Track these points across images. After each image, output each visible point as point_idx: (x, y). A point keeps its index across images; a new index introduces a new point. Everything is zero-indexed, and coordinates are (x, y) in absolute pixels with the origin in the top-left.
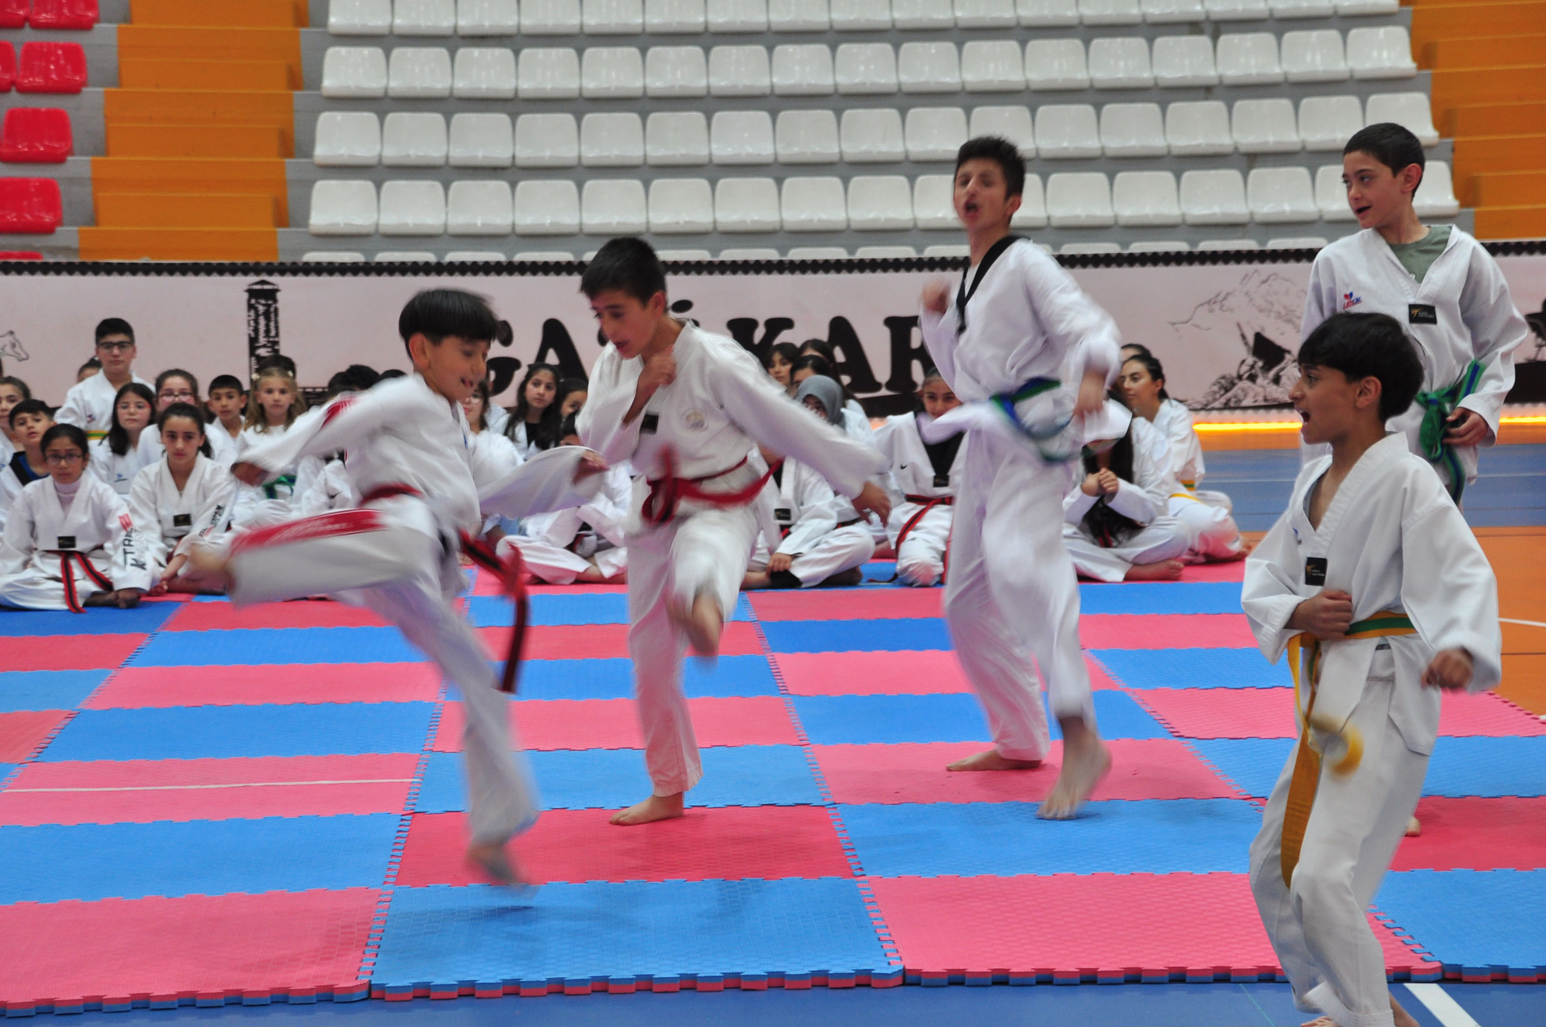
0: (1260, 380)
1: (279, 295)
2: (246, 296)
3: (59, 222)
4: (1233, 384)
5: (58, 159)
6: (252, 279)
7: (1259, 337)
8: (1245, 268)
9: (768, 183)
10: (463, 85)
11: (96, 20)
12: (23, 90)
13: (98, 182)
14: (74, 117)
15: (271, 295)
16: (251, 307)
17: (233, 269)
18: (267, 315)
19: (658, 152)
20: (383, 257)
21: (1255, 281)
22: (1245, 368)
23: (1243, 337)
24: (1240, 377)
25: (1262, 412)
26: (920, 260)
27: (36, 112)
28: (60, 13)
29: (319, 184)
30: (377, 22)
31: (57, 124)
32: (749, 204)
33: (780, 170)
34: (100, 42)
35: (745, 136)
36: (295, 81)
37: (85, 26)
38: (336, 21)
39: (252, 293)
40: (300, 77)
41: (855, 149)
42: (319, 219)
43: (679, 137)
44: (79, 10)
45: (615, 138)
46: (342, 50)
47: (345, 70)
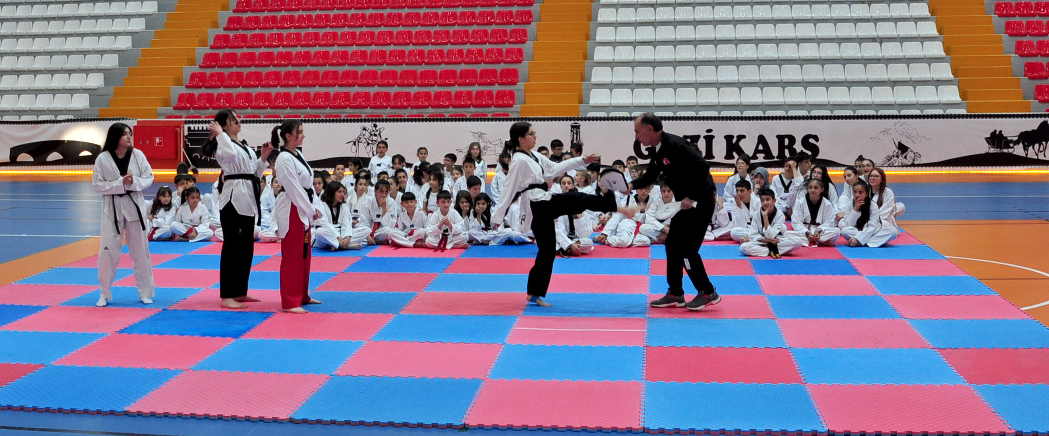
0: (900, 157)
1: (580, 127)
2: (570, 127)
3: (514, 104)
4: (891, 158)
5: (514, 83)
6: (572, 122)
7: (900, 143)
8: (895, 120)
9: (736, 89)
10: (638, 58)
11: (527, 40)
12: (505, 63)
13: (526, 91)
14: (519, 70)
15: (578, 127)
16: (572, 131)
17: (567, 119)
18: (577, 133)
19: (700, 79)
20: (613, 114)
21: (899, 124)
22: (895, 153)
23: (895, 143)
24: (893, 156)
25: (901, 168)
27: (509, 69)
28: (517, 39)
29: (593, 90)
30: (612, 38)
31: (514, 73)
32: (730, 96)
33: (740, 85)
34: (528, 47)
35: (728, 74)
36: (585, 57)
37: (524, 42)
38: (599, 38)
39: (572, 127)
40: (587, 56)
41: (765, 78)
42: (593, 102)
43: (707, 74)
44: (521, 37)
45: (686, 74)
46: (601, 47)
47: (601, 54)
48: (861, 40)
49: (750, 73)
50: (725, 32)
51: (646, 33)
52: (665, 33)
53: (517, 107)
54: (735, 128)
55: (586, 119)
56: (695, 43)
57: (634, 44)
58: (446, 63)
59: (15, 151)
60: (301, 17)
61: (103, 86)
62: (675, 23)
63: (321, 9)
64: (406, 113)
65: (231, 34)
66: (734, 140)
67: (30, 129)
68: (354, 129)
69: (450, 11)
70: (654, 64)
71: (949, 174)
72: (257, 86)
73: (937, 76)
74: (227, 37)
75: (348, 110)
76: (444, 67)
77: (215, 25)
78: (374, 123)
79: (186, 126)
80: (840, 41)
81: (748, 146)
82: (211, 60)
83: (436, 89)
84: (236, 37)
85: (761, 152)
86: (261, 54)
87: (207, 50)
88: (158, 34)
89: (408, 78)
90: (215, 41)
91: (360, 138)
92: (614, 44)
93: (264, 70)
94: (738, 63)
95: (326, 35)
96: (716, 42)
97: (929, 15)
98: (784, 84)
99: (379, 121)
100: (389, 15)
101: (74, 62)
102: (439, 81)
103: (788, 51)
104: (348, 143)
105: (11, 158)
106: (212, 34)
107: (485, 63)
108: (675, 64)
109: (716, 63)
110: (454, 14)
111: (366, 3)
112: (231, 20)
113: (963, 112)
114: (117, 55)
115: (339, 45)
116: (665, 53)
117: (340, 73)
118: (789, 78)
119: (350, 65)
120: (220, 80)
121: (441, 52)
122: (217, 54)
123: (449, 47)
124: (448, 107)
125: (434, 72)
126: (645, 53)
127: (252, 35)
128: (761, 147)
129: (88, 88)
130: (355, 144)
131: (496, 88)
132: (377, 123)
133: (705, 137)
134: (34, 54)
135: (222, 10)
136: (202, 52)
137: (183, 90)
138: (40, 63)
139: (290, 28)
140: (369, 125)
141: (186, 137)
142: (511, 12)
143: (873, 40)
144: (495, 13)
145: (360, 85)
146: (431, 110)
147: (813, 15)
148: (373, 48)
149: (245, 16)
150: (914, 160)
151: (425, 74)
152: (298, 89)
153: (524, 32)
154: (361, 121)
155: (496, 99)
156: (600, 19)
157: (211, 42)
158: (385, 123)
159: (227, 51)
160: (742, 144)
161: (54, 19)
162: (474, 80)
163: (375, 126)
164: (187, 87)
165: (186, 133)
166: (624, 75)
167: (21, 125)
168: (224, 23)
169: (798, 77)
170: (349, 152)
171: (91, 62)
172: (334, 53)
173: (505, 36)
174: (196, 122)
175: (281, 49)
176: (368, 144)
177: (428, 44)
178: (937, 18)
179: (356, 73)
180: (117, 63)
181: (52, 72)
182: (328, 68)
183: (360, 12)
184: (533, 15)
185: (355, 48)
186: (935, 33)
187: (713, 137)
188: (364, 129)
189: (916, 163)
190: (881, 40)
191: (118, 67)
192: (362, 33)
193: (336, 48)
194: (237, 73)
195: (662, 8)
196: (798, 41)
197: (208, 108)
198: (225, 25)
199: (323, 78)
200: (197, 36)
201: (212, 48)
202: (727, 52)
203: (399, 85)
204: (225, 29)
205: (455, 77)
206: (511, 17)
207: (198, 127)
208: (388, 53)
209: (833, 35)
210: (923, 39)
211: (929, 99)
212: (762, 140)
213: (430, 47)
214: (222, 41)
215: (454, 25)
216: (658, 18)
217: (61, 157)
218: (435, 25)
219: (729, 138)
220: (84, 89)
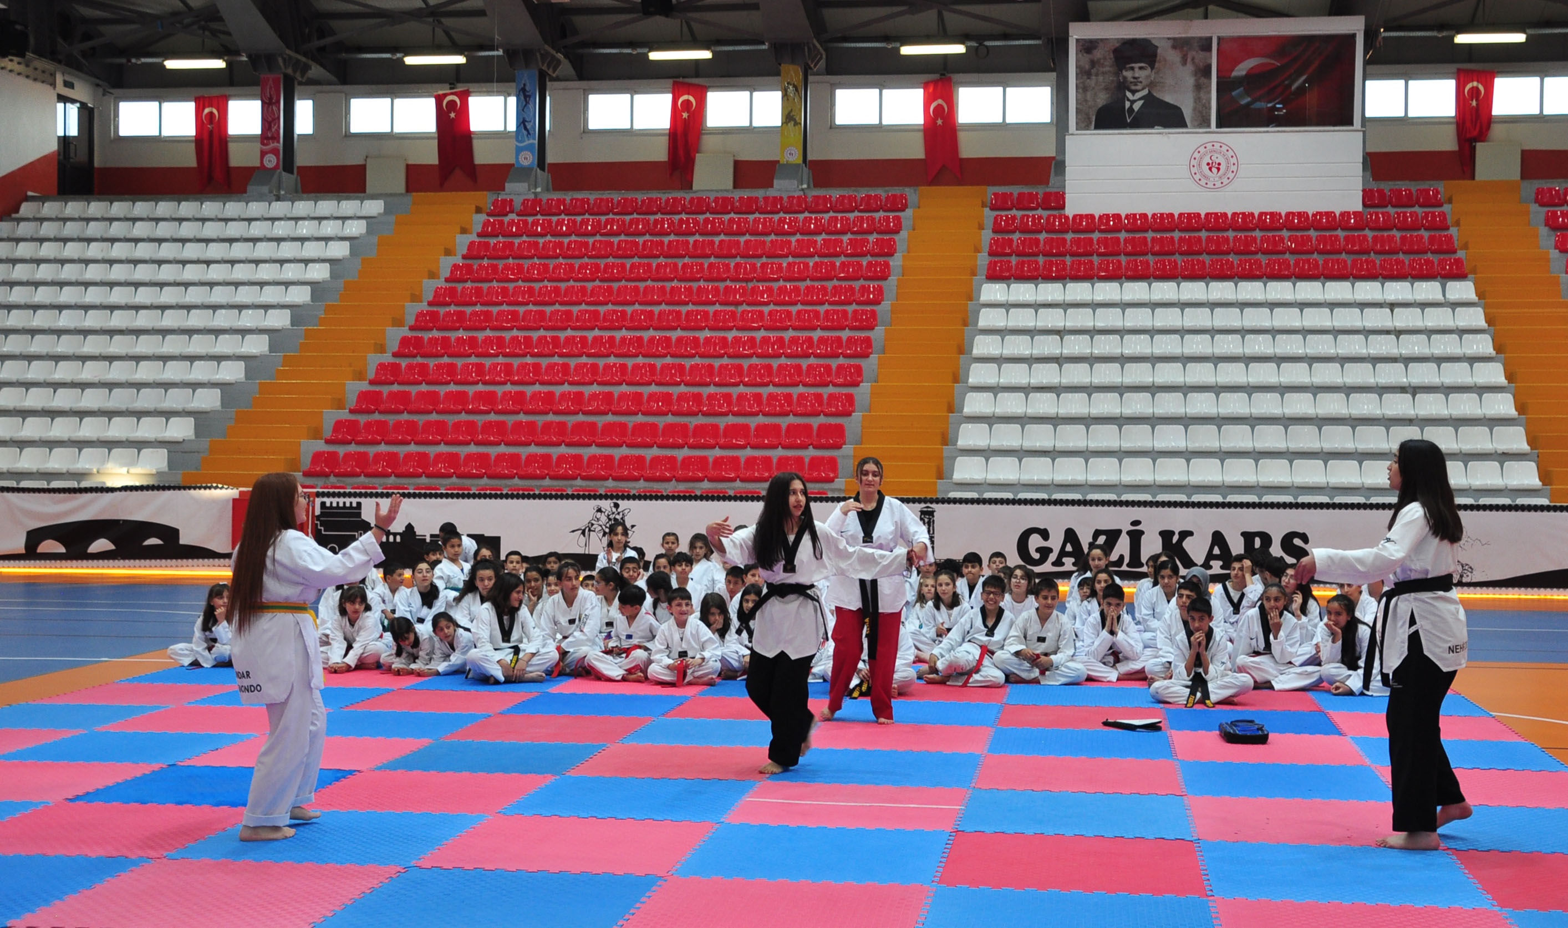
1: (935, 513)
3: (836, 477)
5: (839, 447)
6: (923, 505)
9: (1182, 461)
10: (1031, 411)
11: (862, 381)
12: (826, 415)
14: (847, 427)
15: (931, 513)
17: (915, 500)
19: (1127, 445)
20: (987, 495)
26: (1260, 503)
27: (830, 425)
28: (846, 379)
29: (959, 458)
30: (992, 380)
31: (840, 430)
32: (1172, 472)
33: (1189, 455)
34: (862, 392)
35: (1172, 438)
36: (951, 409)
37: (856, 384)
38: (972, 380)
39: (922, 512)
40: (953, 407)
41: (1228, 445)
42: (958, 476)
43: (1138, 437)
44: (854, 377)
45: (1106, 437)
46: (974, 394)
47: (975, 404)
48: (1382, 390)
49: (1206, 438)
50: (1169, 374)
51: (1046, 374)
52: (1077, 374)
53: (840, 483)
54: (1177, 520)
55: (943, 501)
56: (1120, 390)
57: (1027, 390)
58: (735, 414)
59: (35, 537)
60: (514, 339)
61: (193, 437)
62: (1092, 360)
63: (546, 329)
64: (667, 488)
65: (404, 363)
66: (1175, 538)
67: (60, 502)
68: (583, 510)
69: (745, 335)
70: (1055, 421)
71: (1519, 600)
72: (438, 443)
73: (1502, 447)
74: (396, 367)
75: (579, 482)
76: (731, 420)
77: (381, 349)
78: (615, 501)
79: (318, 501)
80: (1349, 390)
81: (1197, 548)
82: (368, 402)
83: (717, 452)
84: (410, 367)
85: (1216, 558)
86: (447, 394)
87: (365, 386)
88: (287, 360)
89: (675, 437)
90: (377, 373)
91: (592, 525)
92: (994, 390)
93: (451, 419)
94: (1187, 421)
95: (551, 367)
96: (1153, 389)
97: (1493, 353)
98: (1258, 455)
99: (623, 498)
100: (652, 339)
101: (147, 399)
102: (722, 441)
103: (1267, 405)
104: (573, 531)
105: (27, 547)
106: (374, 360)
107: (795, 415)
108: (1088, 421)
109: (1153, 421)
110: (752, 339)
111: (617, 320)
112: (405, 341)
113: (1545, 502)
114: (219, 391)
115: (570, 383)
116: (1074, 405)
117: (570, 425)
118: (1267, 445)
119: (585, 413)
120: (380, 433)
121: (727, 397)
122: (380, 393)
123: (741, 389)
124: (733, 480)
125: (716, 427)
126: (1044, 404)
127: (435, 365)
128: (1216, 551)
129: (167, 439)
130: (583, 533)
131: (810, 453)
132: (620, 502)
133: (1129, 533)
134: (83, 386)
135: (393, 326)
136: (354, 388)
137: (320, 446)
138: (91, 399)
139: (497, 355)
140: (607, 505)
141: (318, 517)
142: (839, 338)
143: (1402, 389)
144: (816, 339)
145: (598, 445)
146: (706, 485)
147: (1308, 351)
148: (624, 388)
149: (427, 335)
150: (1461, 576)
151: (700, 430)
152: (502, 449)
153: (859, 369)
154: (595, 497)
155: (809, 469)
156: (976, 352)
157: (371, 374)
158: (631, 502)
159: (396, 388)
160: (1188, 544)
161: (121, 332)
162: (775, 441)
163: (617, 506)
164: (328, 442)
165: (318, 512)
166: (1008, 436)
167: (47, 495)
168: (394, 346)
169: (1281, 445)
170: (574, 546)
171: (175, 399)
172: (563, 395)
173: (829, 374)
174: (333, 495)
175: (480, 387)
176: (604, 535)
177: (708, 385)
178: (1505, 358)
179: (594, 425)
180: (219, 403)
181: (110, 414)
182: (551, 417)
183: (606, 334)
184: (874, 344)
185: (595, 388)
186: (1501, 380)
187: (1142, 533)
188: (599, 510)
189: (1464, 580)
190: (1414, 390)
191: (220, 408)
192: (607, 366)
193: (566, 388)
194: (407, 422)
195: (1073, 337)
196: (1283, 390)
197: (358, 475)
198: (396, 349)
199: (542, 433)
200: (350, 365)
201: (372, 382)
202: (1170, 404)
203: (660, 446)
204: (395, 355)
205: (746, 436)
206: (840, 346)
207: (338, 503)
208: (646, 397)
209: (1338, 380)
210: (1482, 390)
211: (1489, 482)
212: (1218, 538)
213: (712, 389)
214: (388, 373)
215: (750, 356)
216: (1066, 352)
217: (112, 547)
218: (722, 356)
219: (1166, 535)
220: (160, 442)
